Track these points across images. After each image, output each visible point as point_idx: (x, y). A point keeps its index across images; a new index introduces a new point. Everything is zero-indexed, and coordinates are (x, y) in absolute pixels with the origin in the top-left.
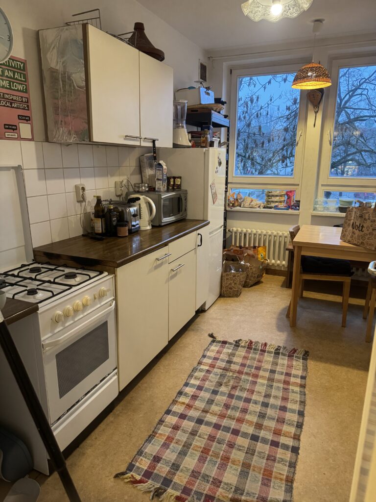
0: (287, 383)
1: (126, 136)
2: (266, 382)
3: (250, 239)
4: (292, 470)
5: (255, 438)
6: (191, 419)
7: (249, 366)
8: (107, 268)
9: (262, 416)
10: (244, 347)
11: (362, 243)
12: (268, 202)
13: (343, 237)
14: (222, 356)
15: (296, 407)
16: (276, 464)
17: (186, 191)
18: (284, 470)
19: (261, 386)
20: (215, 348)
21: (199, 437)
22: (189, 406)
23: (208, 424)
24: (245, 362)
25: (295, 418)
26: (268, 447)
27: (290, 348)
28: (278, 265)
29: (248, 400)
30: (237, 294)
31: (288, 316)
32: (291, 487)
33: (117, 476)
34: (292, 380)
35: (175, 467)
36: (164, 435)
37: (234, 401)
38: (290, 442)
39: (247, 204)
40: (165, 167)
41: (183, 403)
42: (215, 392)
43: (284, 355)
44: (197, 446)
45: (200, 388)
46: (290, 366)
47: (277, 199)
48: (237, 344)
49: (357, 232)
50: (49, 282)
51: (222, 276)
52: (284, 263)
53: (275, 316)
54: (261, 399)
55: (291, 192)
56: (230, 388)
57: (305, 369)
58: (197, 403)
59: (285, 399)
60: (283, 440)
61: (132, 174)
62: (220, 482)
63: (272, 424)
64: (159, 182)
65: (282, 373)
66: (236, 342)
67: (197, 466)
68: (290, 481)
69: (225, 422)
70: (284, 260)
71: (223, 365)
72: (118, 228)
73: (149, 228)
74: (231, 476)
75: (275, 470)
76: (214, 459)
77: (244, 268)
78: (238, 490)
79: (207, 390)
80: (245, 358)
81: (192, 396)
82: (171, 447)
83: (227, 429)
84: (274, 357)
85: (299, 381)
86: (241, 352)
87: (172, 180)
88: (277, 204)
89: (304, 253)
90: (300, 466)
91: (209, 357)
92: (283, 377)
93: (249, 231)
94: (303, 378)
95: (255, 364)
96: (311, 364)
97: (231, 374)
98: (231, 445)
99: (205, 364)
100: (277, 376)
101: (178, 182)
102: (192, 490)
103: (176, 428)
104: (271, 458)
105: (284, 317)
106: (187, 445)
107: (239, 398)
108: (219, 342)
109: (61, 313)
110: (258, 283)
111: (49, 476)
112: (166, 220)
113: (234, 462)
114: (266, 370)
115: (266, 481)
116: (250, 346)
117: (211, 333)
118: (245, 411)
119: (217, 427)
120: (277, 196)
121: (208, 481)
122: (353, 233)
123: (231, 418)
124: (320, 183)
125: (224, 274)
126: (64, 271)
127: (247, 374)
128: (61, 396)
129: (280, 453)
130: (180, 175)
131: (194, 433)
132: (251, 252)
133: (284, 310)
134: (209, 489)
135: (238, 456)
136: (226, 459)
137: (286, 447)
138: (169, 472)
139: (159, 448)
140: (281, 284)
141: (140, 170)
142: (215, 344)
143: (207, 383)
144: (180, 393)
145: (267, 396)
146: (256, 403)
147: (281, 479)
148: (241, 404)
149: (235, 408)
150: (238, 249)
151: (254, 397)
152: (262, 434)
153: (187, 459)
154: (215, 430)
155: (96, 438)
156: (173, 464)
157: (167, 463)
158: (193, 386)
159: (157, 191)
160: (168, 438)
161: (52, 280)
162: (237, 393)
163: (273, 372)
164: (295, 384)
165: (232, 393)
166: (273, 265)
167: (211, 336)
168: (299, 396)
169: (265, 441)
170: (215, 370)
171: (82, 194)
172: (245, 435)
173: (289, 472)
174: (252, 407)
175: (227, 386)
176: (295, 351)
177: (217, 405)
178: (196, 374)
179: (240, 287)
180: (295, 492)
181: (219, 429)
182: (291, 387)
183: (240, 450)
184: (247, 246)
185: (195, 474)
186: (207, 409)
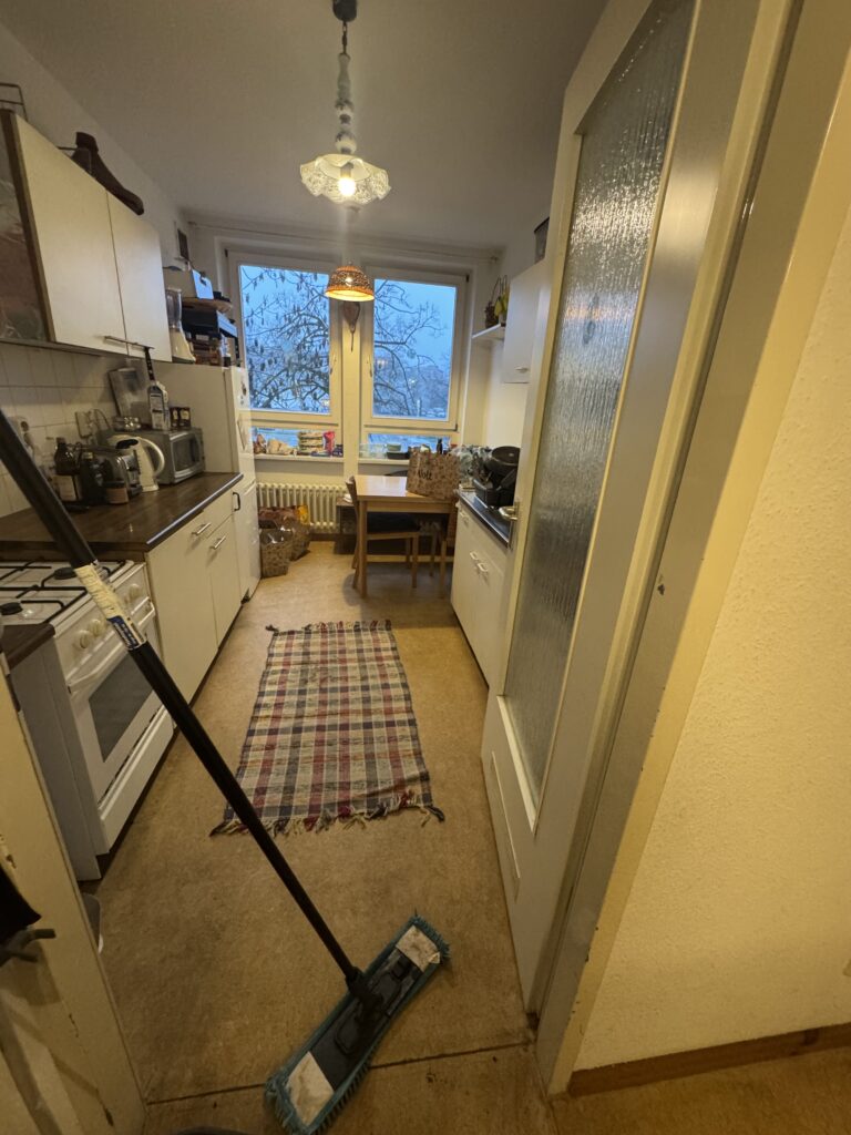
0: (379, 659)
1: (106, 338)
2: (356, 664)
3: (285, 496)
4: (416, 742)
5: (368, 726)
6: (285, 731)
7: (332, 652)
8: (130, 553)
9: (366, 700)
10: (317, 632)
11: (431, 493)
12: (302, 446)
13: (409, 487)
14: (294, 649)
15: (397, 681)
16: (399, 743)
17: (200, 430)
18: (408, 746)
19: (353, 670)
20: (281, 642)
21: (304, 746)
22: (276, 718)
23: (309, 729)
24: (324, 648)
25: (401, 691)
26: (384, 729)
27: (370, 621)
28: (325, 528)
29: (345, 689)
30: (283, 572)
31: (354, 586)
32: (422, 759)
33: (214, 833)
34: (384, 654)
35: (289, 790)
36: (259, 761)
37: (329, 695)
38: (405, 717)
39: (274, 449)
40: (164, 392)
41: (267, 717)
42: (302, 692)
43: (365, 630)
44: (306, 758)
45: (281, 693)
46: (376, 641)
47: (313, 442)
48: (308, 630)
49: (425, 481)
50: (35, 588)
51: (261, 551)
52: (331, 524)
53: (340, 589)
54: (359, 684)
55: (329, 433)
56: (318, 682)
57: (393, 639)
58: (285, 711)
59: (384, 676)
60: (397, 717)
61: (101, 401)
62: (349, 783)
63: (381, 706)
64: (158, 415)
65: (371, 650)
66: (306, 629)
67: (314, 778)
68: (418, 754)
69: (328, 721)
70: (331, 521)
71: (300, 659)
72: (110, 490)
73: (155, 488)
74: (358, 773)
75: (400, 749)
76: (332, 763)
77: (288, 536)
78: (371, 782)
79: (291, 693)
80: (324, 644)
81: (275, 705)
82: (273, 770)
83: (333, 727)
84: (356, 636)
85: (390, 653)
86: (316, 639)
87: (175, 413)
88: (314, 449)
89: (370, 509)
90: (422, 736)
91: (279, 655)
92: (373, 654)
93: (283, 486)
94: (394, 649)
95: (338, 648)
96: (396, 632)
97: (313, 667)
98: (345, 742)
99: (277, 664)
100: (366, 655)
101: (185, 415)
102: (319, 805)
103: (270, 747)
104: (392, 739)
105: (350, 589)
106: (293, 762)
107: (334, 690)
108: (284, 633)
109: (85, 632)
110: (305, 553)
111: (102, 879)
112: (179, 475)
113: (355, 758)
114: (352, 652)
115: (396, 764)
116: (323, 630)
117: (268, 625)
118: (345, 701)
119: (320, 728)
120: (313, 439)
121: (334, 789)
122: (420, 481)
123: (333, 714)
124: (363, 423)
125: (264, 547)
126: (50, 568)
127: (332, 661)
128: (105, 758)
129: (398, 731)
130: (186, 406)
131: (295, 745)
132: (290, 514)
133: (348, 579)
134: (340, 796)
135: (356, 750)
136: (345, 759)
137: (402, 723)
138: (283, 798)
139: (258, 777)
140: (332, 550)
141: (113, 394)
142: (279, 637)
143: (288, 684)
144: (258, 706)
145: (364, 678)
146: (354, 689)
147: (410, 755)
148: (339, 696)
149: (334, 702)
150: (271, 511)
151: (350, 684)
152: (374, 718)
153: (300, 775)
154: (320, 735)
155: (157, 802)
156: (285, 788)
157: (276, 790)
158: (271, 693)
159: (157, 430)
160: (265, 762)
161: (40, 585)
162: (329, 685)
163: (360, 651)
164: (388, 658)
165: (324, 686)
166: (319, 528)
167: (270, 628)
168: (396, 669)
169: (379, 725)
170: (292, 667)
171: (25, 435)
172: (356, 726)
173: (414, 745)
174: (351, 695)
175: (313, 681)
176: (375, 623)
177: (310, 705)
178: (269, 678)
179: (288, 560)
180: (426, 761)
181: (324, 730)
182: (385, 662)
183: (356, 743)
184: (282, 506)
185: (316, 788)
186: (300, 713)
